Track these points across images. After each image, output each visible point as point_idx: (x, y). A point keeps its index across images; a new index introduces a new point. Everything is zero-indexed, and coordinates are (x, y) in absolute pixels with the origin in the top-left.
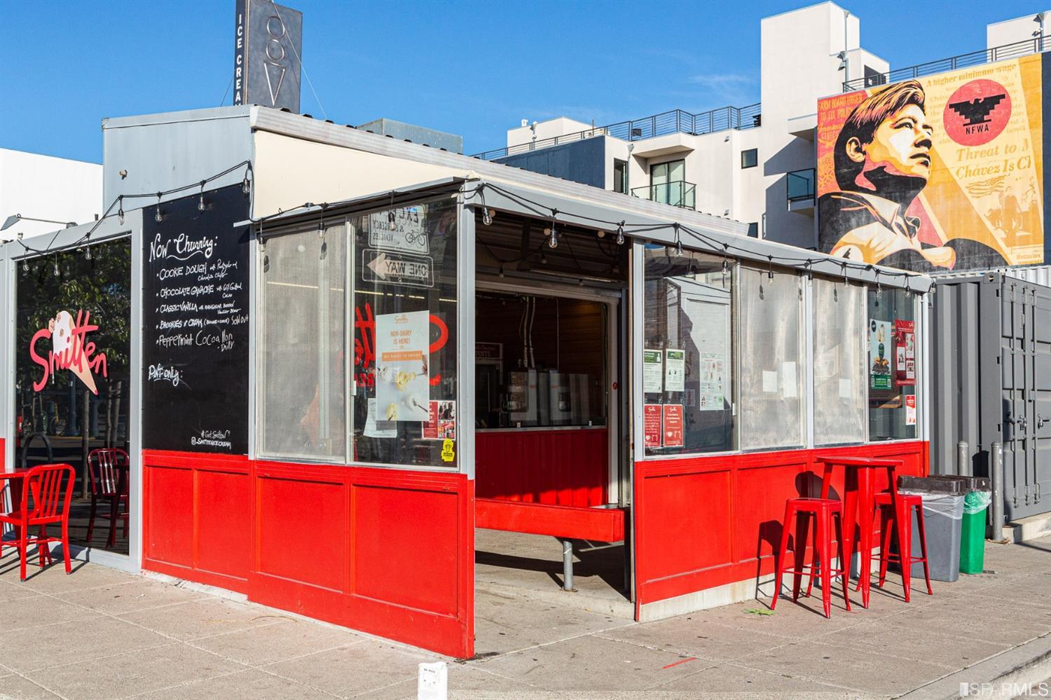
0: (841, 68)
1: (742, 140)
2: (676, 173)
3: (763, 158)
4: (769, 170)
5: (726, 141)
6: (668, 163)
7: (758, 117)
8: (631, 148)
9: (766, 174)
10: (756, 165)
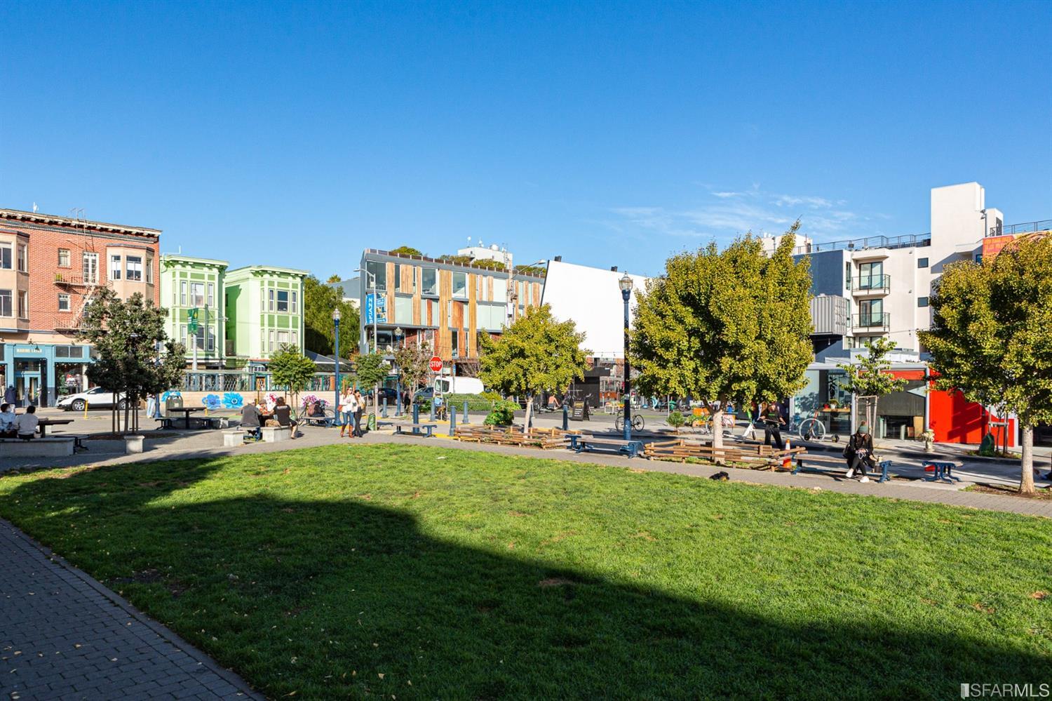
0: (982, 218)
1: (920, 252)
2: (876, 269)
3: (931, 263)
4: (934, 270)
5: (911, 253)
6: (872, 263)
7: (929, 240)
8: (852, 255)
9: (932, 272)
10: (927, 266)
